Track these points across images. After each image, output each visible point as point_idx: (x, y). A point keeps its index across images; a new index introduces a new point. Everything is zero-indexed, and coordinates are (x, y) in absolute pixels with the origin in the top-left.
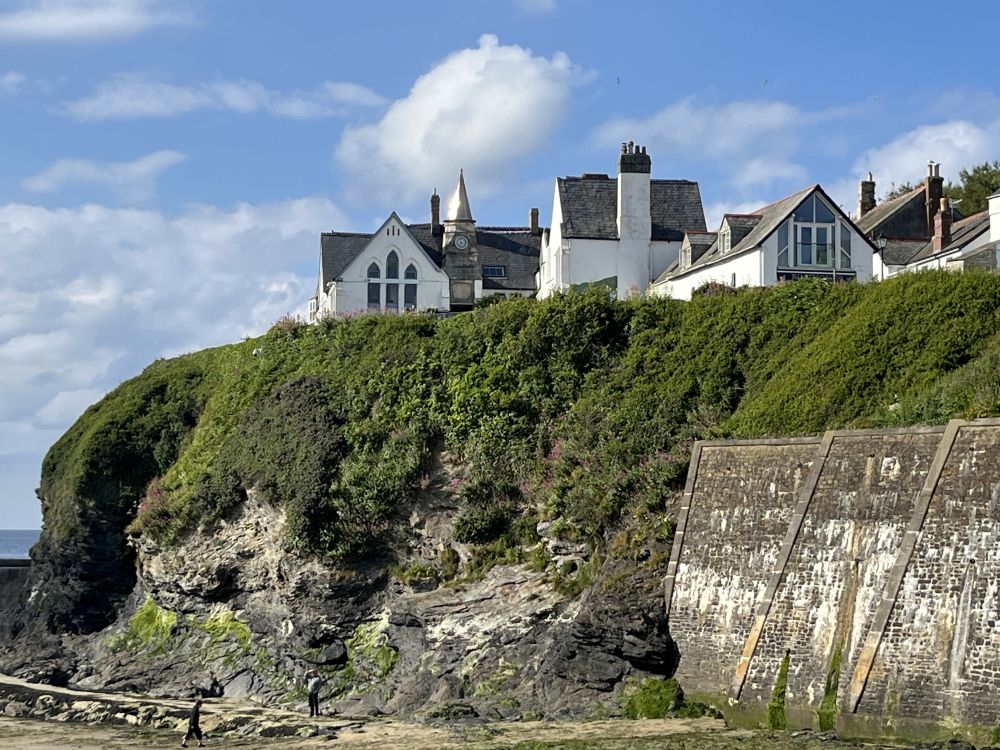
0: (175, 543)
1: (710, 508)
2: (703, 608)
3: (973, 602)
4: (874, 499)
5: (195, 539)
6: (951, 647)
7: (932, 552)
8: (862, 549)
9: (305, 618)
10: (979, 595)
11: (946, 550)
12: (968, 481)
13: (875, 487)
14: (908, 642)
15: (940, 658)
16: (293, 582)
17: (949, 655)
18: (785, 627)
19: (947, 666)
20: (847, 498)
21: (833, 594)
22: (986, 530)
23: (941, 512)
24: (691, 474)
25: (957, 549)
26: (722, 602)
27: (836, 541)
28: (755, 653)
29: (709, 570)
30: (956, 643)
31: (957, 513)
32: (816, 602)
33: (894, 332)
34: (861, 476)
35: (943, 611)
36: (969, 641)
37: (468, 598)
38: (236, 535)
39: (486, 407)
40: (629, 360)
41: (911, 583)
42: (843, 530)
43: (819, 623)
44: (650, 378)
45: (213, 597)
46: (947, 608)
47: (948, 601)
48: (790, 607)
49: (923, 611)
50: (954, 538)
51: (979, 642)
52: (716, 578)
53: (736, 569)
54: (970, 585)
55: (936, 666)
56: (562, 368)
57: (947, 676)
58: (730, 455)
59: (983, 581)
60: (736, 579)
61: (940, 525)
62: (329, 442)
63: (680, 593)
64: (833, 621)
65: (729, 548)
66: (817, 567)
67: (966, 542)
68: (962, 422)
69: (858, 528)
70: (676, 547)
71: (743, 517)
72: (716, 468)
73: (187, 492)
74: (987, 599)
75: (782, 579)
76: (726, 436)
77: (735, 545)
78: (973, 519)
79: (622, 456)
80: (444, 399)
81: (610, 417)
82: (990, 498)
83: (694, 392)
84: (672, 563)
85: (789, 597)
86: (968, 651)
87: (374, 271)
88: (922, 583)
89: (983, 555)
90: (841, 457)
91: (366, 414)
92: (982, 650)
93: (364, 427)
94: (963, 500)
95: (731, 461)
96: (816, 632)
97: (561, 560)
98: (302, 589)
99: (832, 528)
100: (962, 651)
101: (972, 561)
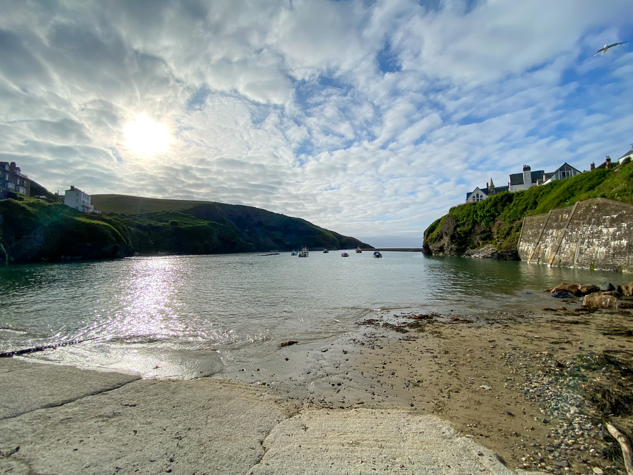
0: (434, 243)
1: (527, 230)
2: (525, 250)
3: (581, 244)
4: (562, 224)
5: (436, 242)
6: (574, 255)
7: (570, 233)
8: (558, 235)
9: (452, 254)
10: (582, 243)
11: (574, 233)
12: (580, 216)
13: (562, 221)
14: (563, 255)
15: (571, 258)
16: (450, 248)
17: (574, 257)
18: (539, 253)
19: (573, 260)
20: (554, 224)
21: (550, 245)
22: (585, 227)
23: (573, 223)
24: (523, 224)
25: (577, 232)
26: (529, 249)
27: (552, 234)
28: (531, 259)
29: (527, 243)
30: (576, 254)
31: (577, 223)
32: (546, 247)
33: (573, 188)
34: (558, 219)
35: (572, 247)
36: (579, 254)
37: (480, 250)
38: (442, 242)
39: (485, 216)
40: (513, 204)
41: (564, 241)
42: (553, 231)
43: (547, 252)
44: (517, 206)
45: (439, 252)
46: (573, 246)
47: (574, 244)
48: (540, 249)
49: (567, 247)
50: (576, 230)
51: (582, 254)
52: (528, 244)
53: (533, 242)
54: (580, 240)
55: (570, 260)
56: (499, 207)
57: (573, 262)
58: (532, 219)
59: (584, 239)
60: (533, 244)
61: (572, 227)
62: (455, 225)
63: (520, 248)
64: (550, 251)
65: (531, 238)
66: (547, 240)
67: (579, 230)
68: (579, 202)
69: (557, 230)
70: (520, 239)
71: (534, 231)
72: (529, 222)
73: (435, 235)
74: (585, 243)
75: (538, 243)
76: (531, 215)
77: (532, 237)
78: (581, 224)
79: (510, 222)
80: (477, 215)
81: (508, 215)
82: (586, 219)
83: (526, 207)
84: (519, 242)
85: (540, 247)
86: (579, 256)
87: (474, 197)
88: (567, 241)
89: (584, 233)
90: (553, 215)
91: (463, 220)
92: (583, 256)
93: (462, 222)
94: (579, 220)
95: (532, 220)
96: (546, 254)
97: (499, 243)
98: (451, 249)
99: (550, 231)
100: (577, 256)
101: (581, 235)
